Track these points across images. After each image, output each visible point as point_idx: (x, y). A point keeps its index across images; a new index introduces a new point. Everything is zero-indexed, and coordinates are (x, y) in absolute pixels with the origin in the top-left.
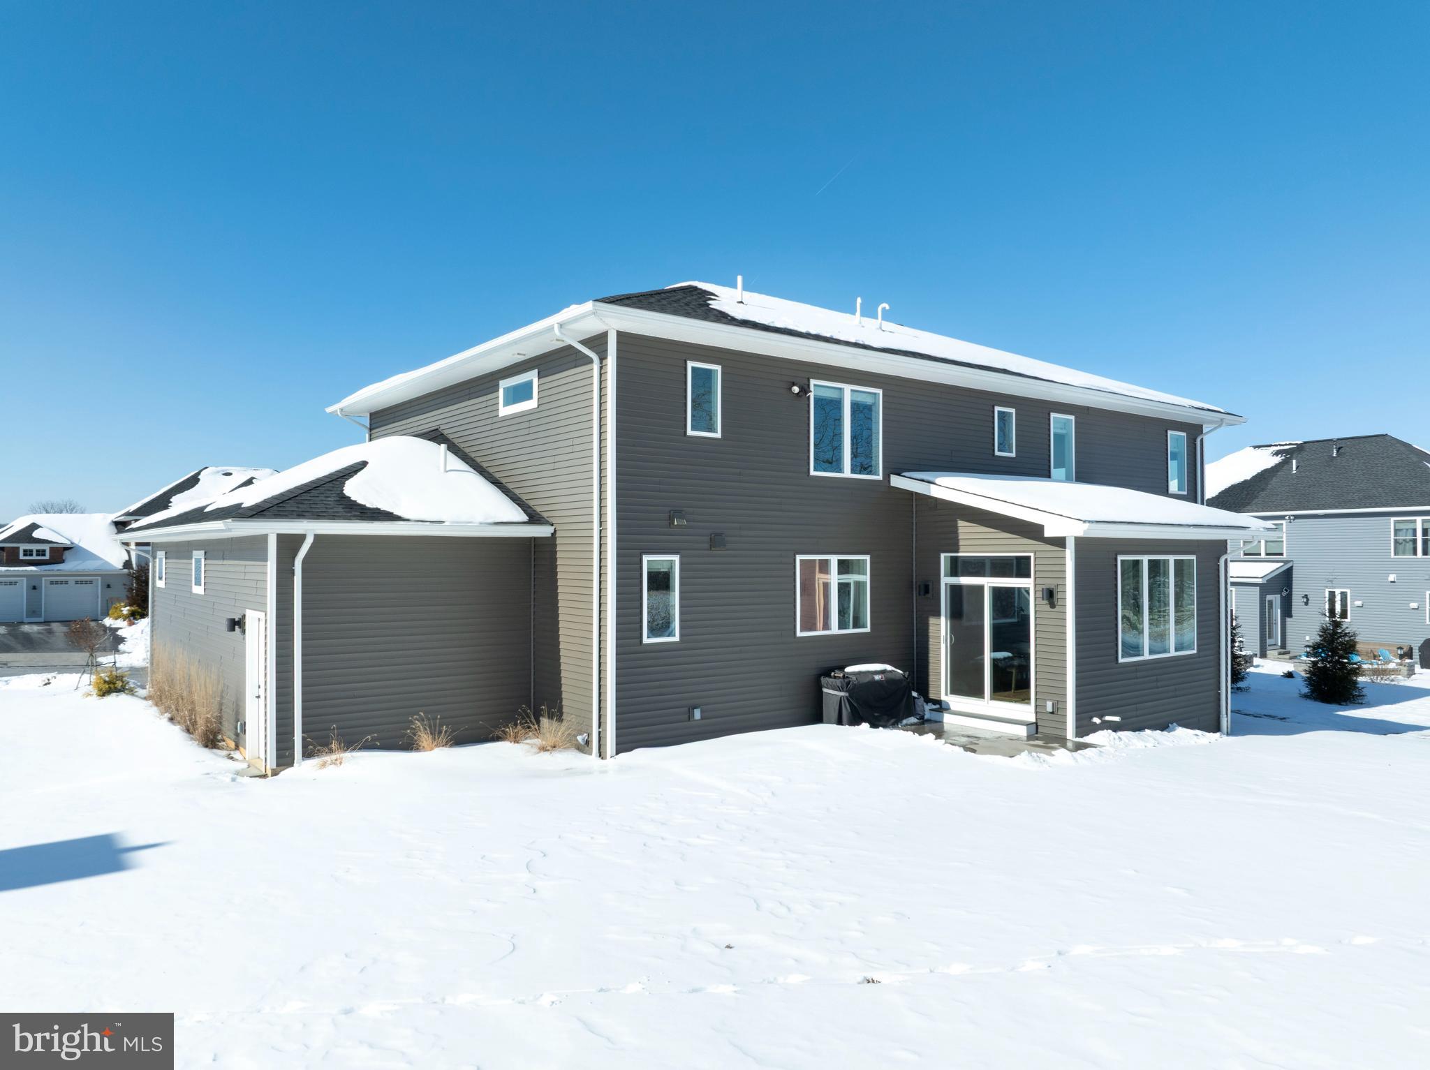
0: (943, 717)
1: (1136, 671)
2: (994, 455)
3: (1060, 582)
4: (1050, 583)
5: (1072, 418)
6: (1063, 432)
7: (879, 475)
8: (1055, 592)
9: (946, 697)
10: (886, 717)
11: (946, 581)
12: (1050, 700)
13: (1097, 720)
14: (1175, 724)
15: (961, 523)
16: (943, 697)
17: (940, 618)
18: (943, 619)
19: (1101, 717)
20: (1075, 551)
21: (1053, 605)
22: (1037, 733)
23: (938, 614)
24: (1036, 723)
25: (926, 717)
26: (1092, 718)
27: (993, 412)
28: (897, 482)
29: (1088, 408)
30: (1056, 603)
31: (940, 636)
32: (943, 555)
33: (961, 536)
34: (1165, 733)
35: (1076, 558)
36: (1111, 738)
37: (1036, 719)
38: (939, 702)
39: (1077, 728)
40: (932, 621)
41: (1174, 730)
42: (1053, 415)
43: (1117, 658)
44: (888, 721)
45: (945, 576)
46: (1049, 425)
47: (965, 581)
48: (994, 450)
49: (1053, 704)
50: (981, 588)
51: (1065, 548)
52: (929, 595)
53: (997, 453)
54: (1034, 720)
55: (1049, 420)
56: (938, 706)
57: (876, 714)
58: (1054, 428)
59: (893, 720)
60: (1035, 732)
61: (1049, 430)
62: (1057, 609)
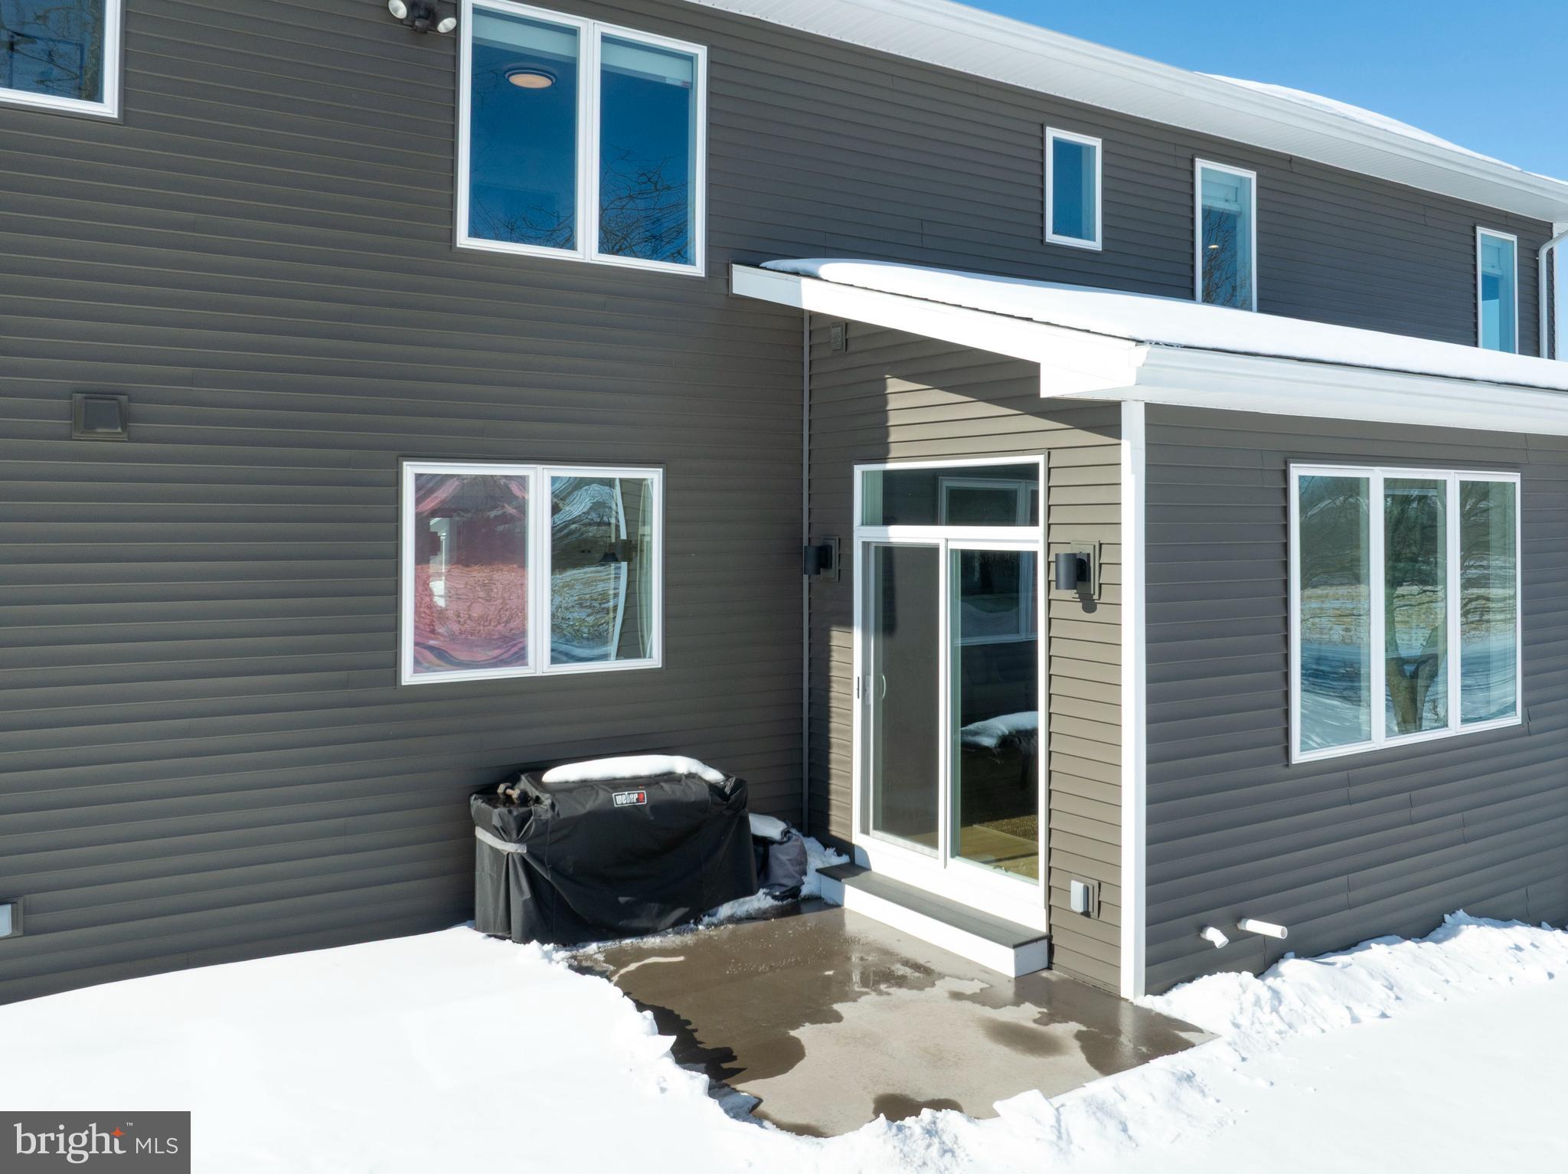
0: (842, 893)
1: (1349, 783)
2: (1042, 241)
3: (1105, 535)
4: (1081, 541)
5: (1251, 175)
6: (1232, 207)
7: (694, 264)
8: (1094, 566)
9: (864, 837)
10: (655, 907)
11: (865, 534)
12: (1080, 877)
13: (1216, 936)
14: (1461, 913)
15: (894, 385)
16: (858, 839)
17: (851, 633)
18: (857, 633)
19: (1230, 925)
20: (1147, 444)
21: (1089, 605)
22: (1049, 968)
23: (847, 623)
24: (1049, 938)
25: (805, 890)
26: (1202, 928)
27: (1043, 140)
28: (748, 282)
29: (1291, 159)
30: (1096, 597)
31: (851, 679)
32: (858, 470)
33: (893, 419)
34: (1428, 945)
35: (1149, 466)
36: (1250, 997)
37: (1050, 927)
38: (844, 847)
39: (1149, 963)
40: (837, 637)
41: (1453, 933)
42: (1200, 164)
43: (1287, 751)
44: (661, 914)
45: (865, 523)
46: (1193, 185)
47: (902, 534)
48: (1042, 229)
49: (1087, 889)
50: (931, 552)
51: (1119, 437)
52: (832, 573)
53: (1051, 237)
54: (1043, 928)
55: (1192, 173)
56: (844, 859)
57: (622, 900)
58: (1203, 196)
59: (680, 912)
60: (1043, 961)
61: (1193, 197)
62: (1101, 613)
